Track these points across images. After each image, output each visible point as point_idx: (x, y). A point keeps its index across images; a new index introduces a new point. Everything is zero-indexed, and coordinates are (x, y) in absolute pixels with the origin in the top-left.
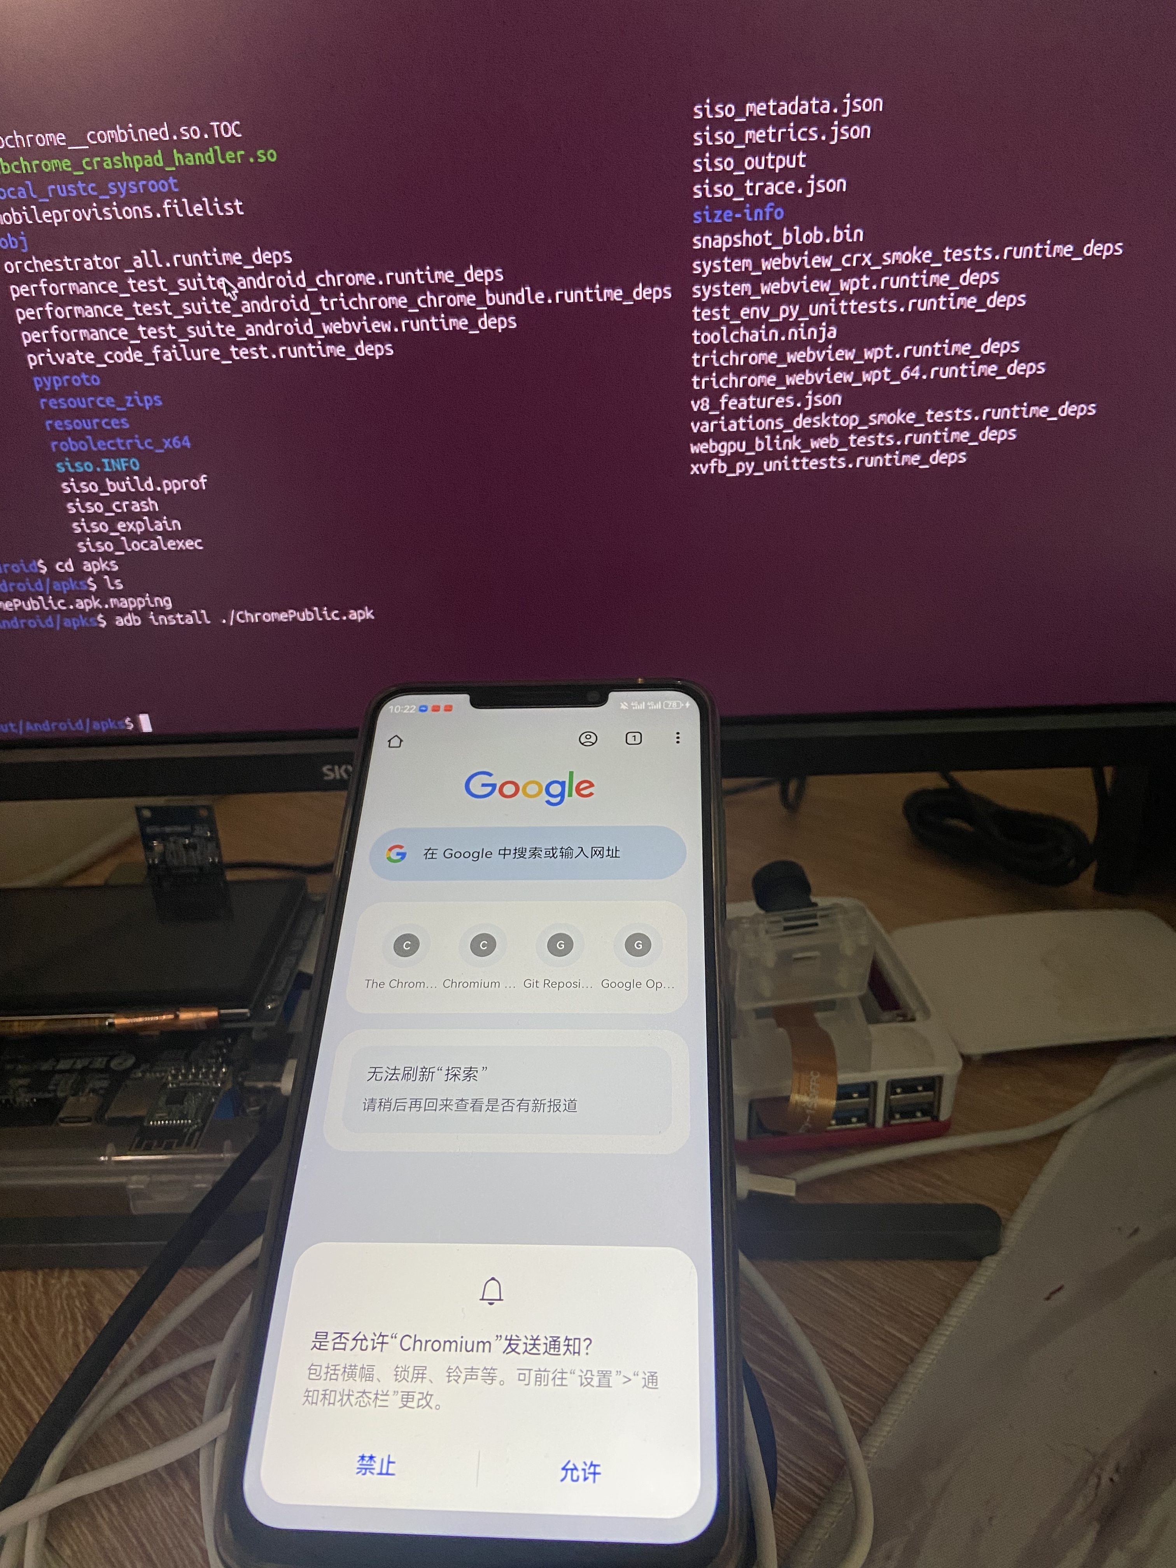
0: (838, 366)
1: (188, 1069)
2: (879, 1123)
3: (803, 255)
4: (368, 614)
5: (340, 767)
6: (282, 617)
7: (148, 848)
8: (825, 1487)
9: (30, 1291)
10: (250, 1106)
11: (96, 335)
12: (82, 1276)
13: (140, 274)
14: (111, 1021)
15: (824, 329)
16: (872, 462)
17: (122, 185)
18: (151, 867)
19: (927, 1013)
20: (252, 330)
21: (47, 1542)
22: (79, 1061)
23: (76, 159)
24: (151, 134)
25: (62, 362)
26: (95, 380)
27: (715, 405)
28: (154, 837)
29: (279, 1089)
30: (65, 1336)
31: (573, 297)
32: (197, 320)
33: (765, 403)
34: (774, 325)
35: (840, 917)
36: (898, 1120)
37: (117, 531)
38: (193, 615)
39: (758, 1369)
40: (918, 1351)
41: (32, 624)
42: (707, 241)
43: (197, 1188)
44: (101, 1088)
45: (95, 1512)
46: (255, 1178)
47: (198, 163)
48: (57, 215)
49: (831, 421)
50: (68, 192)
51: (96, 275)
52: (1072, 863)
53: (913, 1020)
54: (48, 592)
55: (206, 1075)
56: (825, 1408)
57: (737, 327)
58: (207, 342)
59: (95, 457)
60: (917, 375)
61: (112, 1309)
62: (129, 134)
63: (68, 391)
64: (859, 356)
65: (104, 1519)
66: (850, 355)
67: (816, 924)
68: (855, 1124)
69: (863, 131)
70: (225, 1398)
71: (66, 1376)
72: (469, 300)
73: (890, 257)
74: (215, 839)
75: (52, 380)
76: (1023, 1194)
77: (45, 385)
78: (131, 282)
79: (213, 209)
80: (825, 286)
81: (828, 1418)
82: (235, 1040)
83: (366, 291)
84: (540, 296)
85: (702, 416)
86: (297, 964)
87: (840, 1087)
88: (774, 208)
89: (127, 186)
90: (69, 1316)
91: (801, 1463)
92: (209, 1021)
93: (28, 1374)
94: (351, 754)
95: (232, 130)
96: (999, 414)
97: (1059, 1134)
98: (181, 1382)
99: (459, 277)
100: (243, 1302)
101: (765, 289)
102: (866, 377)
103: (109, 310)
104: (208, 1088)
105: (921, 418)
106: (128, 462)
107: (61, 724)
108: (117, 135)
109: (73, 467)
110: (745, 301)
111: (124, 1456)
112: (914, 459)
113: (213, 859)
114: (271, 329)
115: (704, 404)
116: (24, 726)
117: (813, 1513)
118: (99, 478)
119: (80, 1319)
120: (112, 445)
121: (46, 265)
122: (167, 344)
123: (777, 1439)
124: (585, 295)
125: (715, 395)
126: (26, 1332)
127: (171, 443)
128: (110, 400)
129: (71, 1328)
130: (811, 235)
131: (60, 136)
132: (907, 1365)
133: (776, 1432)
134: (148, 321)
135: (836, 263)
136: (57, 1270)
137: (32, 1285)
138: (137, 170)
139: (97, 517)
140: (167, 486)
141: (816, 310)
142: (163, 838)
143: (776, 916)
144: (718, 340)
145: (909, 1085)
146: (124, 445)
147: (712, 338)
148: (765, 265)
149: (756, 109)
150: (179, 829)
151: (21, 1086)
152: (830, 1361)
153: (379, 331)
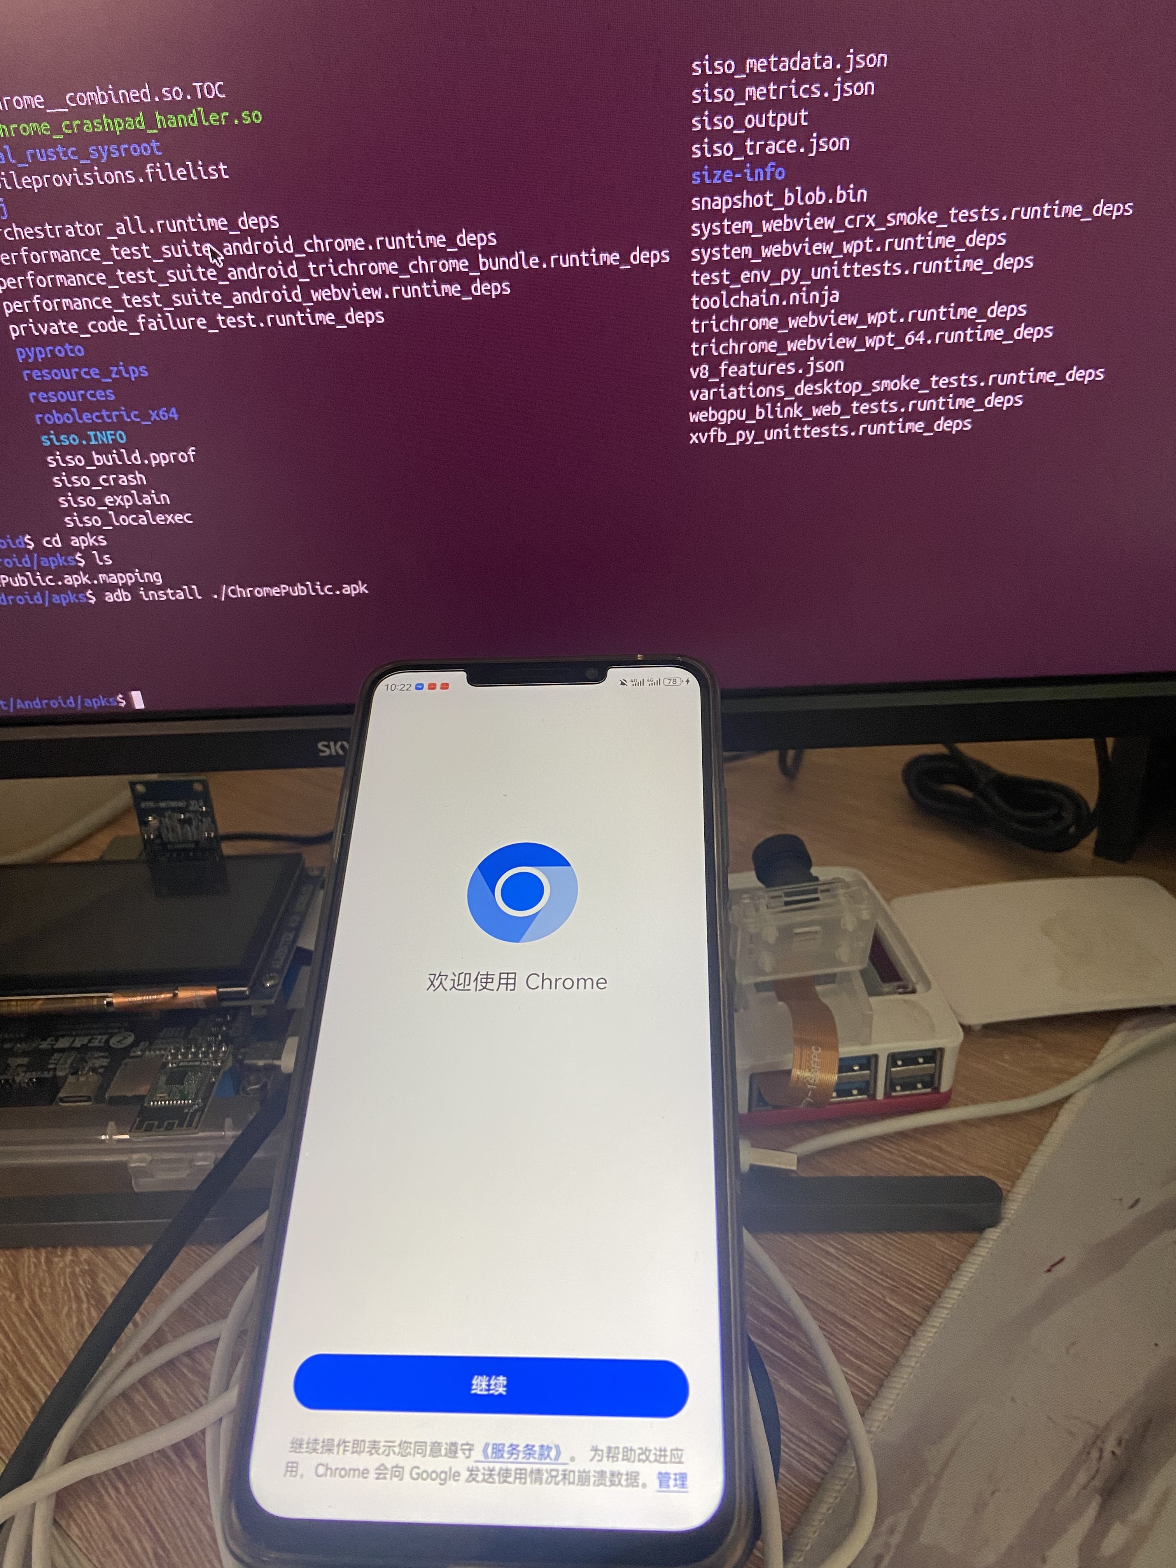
0: (840, 332)
1: (188, 1049)
2: (880, 1095)
3: (806, 217)
4: (362, 589)
5: (335, 745)
6: (274, 591)
7: (144, 823)
8: (828, 1460)
9: (33, 1269)
10: (250, 1085)
11: (79, 304)
12: (85, 1254)
13: (123, 241)
14: (109, 1000)
15: (826, 293)
16: (876, 430)
17: (103, 148)
18: (147, 842)
19: (928, 985)
20: (238, 298)
21: (55, 1522)
22: (78, 1039)
23: (55, 122)
24: (133, 95)
25: (45, 333)
26: (79, 351)
27: (715, 371)
28: (150, 812)
29: (280, 1067)
30: (69, 1315)
31: (568, 261)
32: (183, 288)
33: (765, 370)
34: (775, 289)
35: (841, 891)
36: (899, 1092)
37: (106, 506)
38: (183, 590)
39: (761, 1343)
40: (920, 1324)
41: (20, 600)
42: (706, 202)
43: (199, 1166)
44: (102, 1067)
45: (103, 1492)
46: (259, 1155)
47: (181, 126)
48: (37, 180)
49: (833, 388)
50: (48, 156)
51: (77, 243)
52: (1072, 830)
53: (914, 992)
54: (35, 568)
55: (206, 1054)
56: (828, 1383)
57: (738, 292)
58: (194, 311)
59: (80, 430)
60: (922, 339)
61: (116, 1288)
62: (109, 95)
63: (53, 362)
64: (862, 320)
65: (112, 1499)
66: (853, 320)
67: (817, 899)
68: (856, 1096)
69: (866, 88)
70: (230, 1376)
71: (72, 1356)
72: (461, 265)
73: (895, 217)
74: (210, 813)
75: (35, 352)
76: (1024, 1165)
77: (28, 357)
78: (114, 249)
79: (197, 172)
80: (828, 249)
81: (830, 1392)
82: (234, 1018)
83: (356, 256)
84: (534, 260)
85: (701, 384)
86: (294, 941)
87: (841, 1060)
88: (776, 167)
89: (108, 150)
90: (72, 1294)
91: (805, 1437)
92: (208, 1000)
93: (33, 1353)
94: (349, 730)
95: (215, 90)
96: (1006, 379)
97: (1059, 1104)
98: (186, 1360)
99: (451, 242)
100: (245, 1279)
101: (765, 252)
102: (869, 342)
103: (92, 279)
104: (208, 1067)
105: (925, 384)
106: (115, 435)
107: (51, 702)
108: (97, 96)
109: (58, 440)
110: (744, 264)
111: (131, 1436)
112: (917, 427)
113: (209, 834)
114: (258, 296)
115: (703, 371)
116: (15, 703)
117: (818, 1486)
118: (85, 451)
119: (85, 1299)
120: (97, 417)
121: (27, 233)
122: (151, 313)
123: (780, 1412)
124: (580, 259)
125: (714, 363)
126: (30, 1312)
127: (158, 415)
128: (94, 372)
129: (74, 1306)
130: (813, 195)
131: (38, 99)
132: (910, 1338)
133: (779, 1406)
134: (132, 290)
135: (839, 224)
136: (59, 1248)
137: (35, 1264)
138: (118, 133)
139: (84, 492)
140: (155, 458)
141: (819, 273)
142: (159, 813)
143: (778, 891)
144: (718, 305)
145: (909, 1058)
146: (109, 417)
147: (710, 303)
148: (766, 227)
149: (756, 65)
150: (173, 804)
151: (18, 1066)
152: (832, 1335)
153: (369, 298)
